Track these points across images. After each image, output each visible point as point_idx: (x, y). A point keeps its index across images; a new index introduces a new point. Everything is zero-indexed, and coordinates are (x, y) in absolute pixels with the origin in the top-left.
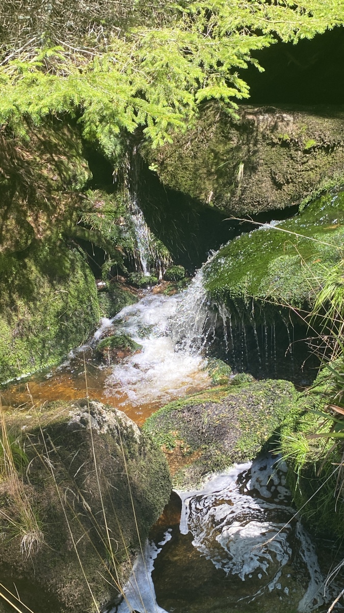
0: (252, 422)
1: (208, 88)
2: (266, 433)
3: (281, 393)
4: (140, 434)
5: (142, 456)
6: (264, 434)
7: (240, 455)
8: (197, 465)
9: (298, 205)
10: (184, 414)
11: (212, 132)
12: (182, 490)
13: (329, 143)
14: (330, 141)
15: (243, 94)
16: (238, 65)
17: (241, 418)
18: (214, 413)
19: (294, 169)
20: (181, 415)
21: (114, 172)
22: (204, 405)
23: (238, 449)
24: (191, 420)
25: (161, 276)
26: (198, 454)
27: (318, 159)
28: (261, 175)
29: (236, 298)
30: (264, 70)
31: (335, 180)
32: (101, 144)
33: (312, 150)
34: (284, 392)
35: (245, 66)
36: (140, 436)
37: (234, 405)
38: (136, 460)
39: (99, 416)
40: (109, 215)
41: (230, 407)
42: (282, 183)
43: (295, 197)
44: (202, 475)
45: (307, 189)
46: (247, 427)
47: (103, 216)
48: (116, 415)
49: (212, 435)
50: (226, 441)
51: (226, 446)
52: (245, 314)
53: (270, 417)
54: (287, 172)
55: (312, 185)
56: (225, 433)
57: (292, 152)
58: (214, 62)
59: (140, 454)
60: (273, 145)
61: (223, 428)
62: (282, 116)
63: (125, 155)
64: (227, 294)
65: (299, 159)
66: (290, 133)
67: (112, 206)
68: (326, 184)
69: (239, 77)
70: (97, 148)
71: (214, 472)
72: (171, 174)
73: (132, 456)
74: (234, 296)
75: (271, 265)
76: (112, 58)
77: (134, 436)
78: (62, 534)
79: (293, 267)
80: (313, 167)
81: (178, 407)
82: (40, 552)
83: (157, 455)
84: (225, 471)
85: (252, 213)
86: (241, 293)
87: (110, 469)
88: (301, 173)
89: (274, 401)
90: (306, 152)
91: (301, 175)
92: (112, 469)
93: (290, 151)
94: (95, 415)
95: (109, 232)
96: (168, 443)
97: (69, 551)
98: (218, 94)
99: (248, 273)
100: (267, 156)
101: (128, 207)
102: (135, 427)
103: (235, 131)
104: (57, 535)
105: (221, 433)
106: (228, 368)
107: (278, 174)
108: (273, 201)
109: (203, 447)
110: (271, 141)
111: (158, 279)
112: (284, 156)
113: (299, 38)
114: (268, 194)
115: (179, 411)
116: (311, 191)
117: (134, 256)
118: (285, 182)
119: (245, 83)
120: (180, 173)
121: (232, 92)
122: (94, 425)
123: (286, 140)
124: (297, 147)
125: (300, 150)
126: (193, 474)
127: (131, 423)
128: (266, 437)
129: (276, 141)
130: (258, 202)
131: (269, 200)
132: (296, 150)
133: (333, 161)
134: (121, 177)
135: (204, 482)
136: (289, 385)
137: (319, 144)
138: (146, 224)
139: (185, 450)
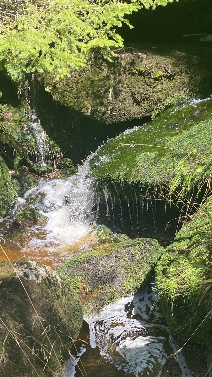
0: (133, 268)
1: (95, 40)
2: (143, 275)
3: (150, 247)
4: (61, 281)
5: (64, 296)
6: (141, 276)
7: (126, 291)
8: (98, 299)
9: (151, 116)
10: (85, 265)
11: (90, 65)
12: (88, 318)
13: (171, 73)
14: (172, 72)
15: (119, 44)
16: (117, 25)
17: (126, 266)
18: (106, 263)
19: (148, 91)
20: (82, 265)
21: (18, 92)
22: (98, 258)
23: (125, 287)
24: (90, 269)
25: (55, 166)
26: (97, 292)
27: (164, 84)
28: (125, 95)
29: (115, 183)
30: (133, 27)
31: (175, 98)
32: (8, 72)
33: (160, 78)
34: (152, 247)
35: (120, 25)
36: (62, 283)
37: (119, 257)
38: (61, 300)
39: (35, 271)
40: (16, 123)
41: (117, 258)
42: (140, 100)
43: (149, 110)
44: (101, 307)
45: (156, 105)
46: (130, 272)
47: (11, 123)
48: (45, 269)
49: (106, 279)
50: (116, 282)
51: (116, 285)
52: (121, 193)
53: (144, 264)
54: (143, 93)
55: (160, 102)
56: (116, 276)
57: (146, 79)
58: (100, 22)
59: (63, 295)
60: (133, 74)
61: (113, 273)
62: (138, 55)
63: (26, 80)
64: (108, 179)
65: (151, 84)
66: (144, 66)
67: (17, 117)
68: (169, 101)
69: (116, 33)
70: (5, 75)
71: (109, 304)
72: (61, 94)
73: (58, 297)
74: (113, 181)
75: (138, 159)
76: (30, 19)
77: (58, 283)
78: (20, 354)
79: (153, 160)
80: (160, 89)
81: (80, 260)
82: (6, 367)
83: (73, 295)
84: (116, 302)
85: (120, 121)
86: (118, 178)
87: (46, 307)
88: (153, 94)
89: (146, 253)
90: (156, 79)
91: (153, 95)
92: (47, 307)
93: (145, 79)
94: (33, 270)
95: (16, 136)
96: (75, 286)
97: (25, 365)
98: (102, 44)
99: (123, 165)
100: (129, 82)
101: (29, 117)
102: (58, 277)
103: (106, 65)
104: (17, 354)
105: (112, 277)
106: (109, 230)
107: (137, 94)
108: (134, 113)
109: (101, 287)
110: (131, 72)
111: (53, 168)
112: (141, 82)
113: (156, 5)
114: (130, 108)
115: (81, 263)
116: (159, 106)
117: (35, 152)
118: (142, 100)
119: (120, 36)
120: (67, 94)
121: (112, 43)
122: (33, 277)
123: (142, 71)
124: (150, 76)
125: (152, 78)
126: (95, 306)
127: (55, 274)
128: (142, 278)
129: (135, 71)
130: (124, 114)
131: (131, 112)
132: (149, 78)
133: (174, 85)
134: (23, 95)
135: (103, 311)
136: (155, 242)
137: (164, 74)
138: (43, 129)
139: (87, 290)
